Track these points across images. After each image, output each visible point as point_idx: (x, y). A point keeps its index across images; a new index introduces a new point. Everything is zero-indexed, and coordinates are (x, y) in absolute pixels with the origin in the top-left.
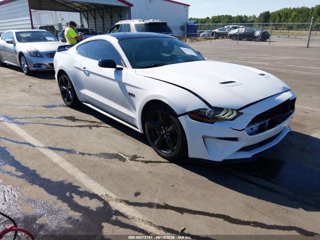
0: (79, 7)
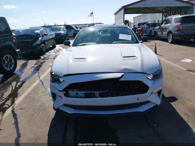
0: (161, 10)
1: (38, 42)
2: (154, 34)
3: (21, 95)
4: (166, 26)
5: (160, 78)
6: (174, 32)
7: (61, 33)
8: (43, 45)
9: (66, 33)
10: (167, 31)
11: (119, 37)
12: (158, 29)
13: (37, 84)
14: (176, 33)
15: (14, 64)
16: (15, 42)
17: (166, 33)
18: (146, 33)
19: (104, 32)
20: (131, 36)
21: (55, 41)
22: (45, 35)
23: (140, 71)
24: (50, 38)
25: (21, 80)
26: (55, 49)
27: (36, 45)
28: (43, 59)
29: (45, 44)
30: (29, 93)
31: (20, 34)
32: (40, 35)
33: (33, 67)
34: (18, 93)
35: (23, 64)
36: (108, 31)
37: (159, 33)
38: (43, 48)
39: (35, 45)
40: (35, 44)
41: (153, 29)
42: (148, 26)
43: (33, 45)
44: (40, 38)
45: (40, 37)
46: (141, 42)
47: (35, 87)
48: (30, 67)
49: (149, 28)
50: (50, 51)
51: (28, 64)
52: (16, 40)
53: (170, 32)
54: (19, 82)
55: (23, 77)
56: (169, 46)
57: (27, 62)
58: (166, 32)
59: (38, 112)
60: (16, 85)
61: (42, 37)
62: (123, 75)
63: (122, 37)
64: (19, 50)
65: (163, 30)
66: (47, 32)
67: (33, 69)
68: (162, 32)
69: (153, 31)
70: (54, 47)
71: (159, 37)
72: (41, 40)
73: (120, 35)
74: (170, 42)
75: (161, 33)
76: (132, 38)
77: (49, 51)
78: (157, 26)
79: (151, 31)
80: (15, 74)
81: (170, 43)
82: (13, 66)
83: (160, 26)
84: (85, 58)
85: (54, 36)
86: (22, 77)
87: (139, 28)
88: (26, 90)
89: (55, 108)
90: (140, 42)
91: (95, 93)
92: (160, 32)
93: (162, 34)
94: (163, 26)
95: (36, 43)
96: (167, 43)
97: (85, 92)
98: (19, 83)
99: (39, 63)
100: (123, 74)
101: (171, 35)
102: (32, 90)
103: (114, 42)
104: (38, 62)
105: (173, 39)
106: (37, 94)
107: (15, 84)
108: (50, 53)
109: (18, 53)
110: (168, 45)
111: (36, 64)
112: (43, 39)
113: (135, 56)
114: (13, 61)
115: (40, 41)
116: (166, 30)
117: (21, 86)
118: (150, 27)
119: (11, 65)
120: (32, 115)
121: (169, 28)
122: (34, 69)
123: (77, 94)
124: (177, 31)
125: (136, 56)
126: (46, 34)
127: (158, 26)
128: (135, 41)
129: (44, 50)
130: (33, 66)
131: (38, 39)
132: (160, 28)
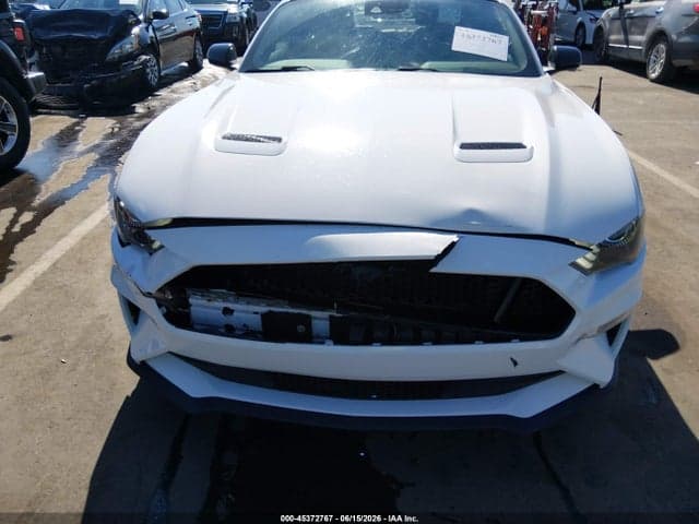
1: (128, 46)
2: (594, 39)
3: (22, 271)
4: (646, 8)
5: (630, 264)
6: (680, 34)
7: (226, 13)
8: (144, 57)
9: (248, 12)
10: (650, 30)
11: (451, 42)
12: (613, 19)
13: (97, 227)
14: (686, 39)
15: (16, 134)
16: (22, 38)
17: (642, 38)
18: (559, 32)
19: (388, 12)
20: (505, 39)
21: (198, 43)
22: (158, 15)
23: (540, 230)
24: (178, 32)
25: (38, 201)
26: (198, 75)
27: (120, 57)
28: (142, 117)
29: (157, 55)
30: (54, 265)
31: (62, 9)
32: (136, 16)
33: (97, 146)
34: (14, 263)
35: (62, 132)
36: (408, 11)
37: (613, 37)
38: (148, 70)
39: (116, 56)
40: (116, 51)
41: (591, 20)
42: (573, 4)
43: (110, 57)
44: (136, 30)
45: (138, 22)
46: (550, 73)
47: (84, 238)
48: (84, 148)
49: (575, 13)
50: (176, 85)
51: (81, 135)
52: (23, 30)
53: (660, 36)
54: (29, 211)
55: (47, 189)
56: (648, 94)
57: (77, 124)
58: (642, 33)
59: (69, 362)
60: (14, 222)
61: (143, 25)
62: (453, 245)
63: (465, 39)
64: (41, 74)
65: (631, 24)
66: (167, 7)
67: (94, 156)
68: (626, 32)
69: (591, 28)
70: (195, 68)
71: (611, 52)
72: (138, 36)
73: (459, 31)
74: (653, 76)
75: (622, 37)
76: (511, 50)
77: (171, 84)
78: (609, 7)
79: (581, 25)
80: (19, 173)
81: (653, 81)
82: (13, 139)
83: (621, 7)
84: (279, 140)
85: (197, 23)
86: (43, 187)
87: (537, 12)
88: (48, 248)
89: (133, 361)
90: (545, 69)
91: (309, 317)
92: (619, 33)
93: (627, 42)
94: (636, 10)
95: (121, 48)
96: (643, 79)
97: (264, 309)
98: (27, 217)
99: (125, 133)
100: (454, 238)
101: (662, 46)
102: (72, 249)
103: (426, 65)
104: (120, 129)
105: (668, 66)
106: (86, 271)
107: (12, 217)
108: (173, 91)
109: (32, 86)
110: (645, 89)
111: (112, 135)
112: (151, 33)
113: (520, 146)
114: (13, 120)
115: (135, 42)
116: (645, 27)
117: (29, 229)
118: (578, 9)
119: (7, 136)
120: (45, 374)
121: (658, 18)
122: (97, 157)
123: (227, 311)
124: (689, 31)
125: (525, 143)
126: (164, 11)
127: (612, 6)
128: (524, 66)
129: (153, 78)
130: (97, 142)
131: (129, 34)
132: (622, 15)
